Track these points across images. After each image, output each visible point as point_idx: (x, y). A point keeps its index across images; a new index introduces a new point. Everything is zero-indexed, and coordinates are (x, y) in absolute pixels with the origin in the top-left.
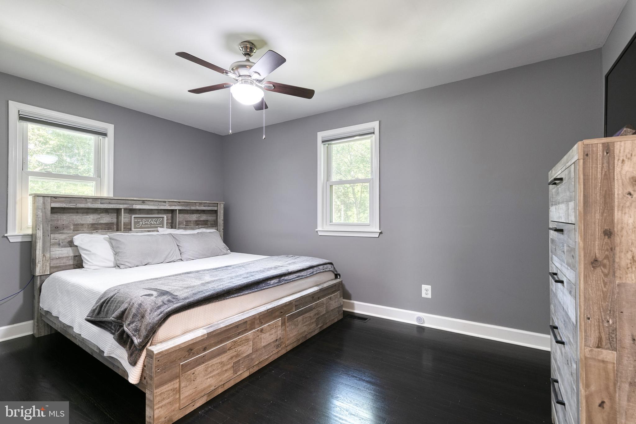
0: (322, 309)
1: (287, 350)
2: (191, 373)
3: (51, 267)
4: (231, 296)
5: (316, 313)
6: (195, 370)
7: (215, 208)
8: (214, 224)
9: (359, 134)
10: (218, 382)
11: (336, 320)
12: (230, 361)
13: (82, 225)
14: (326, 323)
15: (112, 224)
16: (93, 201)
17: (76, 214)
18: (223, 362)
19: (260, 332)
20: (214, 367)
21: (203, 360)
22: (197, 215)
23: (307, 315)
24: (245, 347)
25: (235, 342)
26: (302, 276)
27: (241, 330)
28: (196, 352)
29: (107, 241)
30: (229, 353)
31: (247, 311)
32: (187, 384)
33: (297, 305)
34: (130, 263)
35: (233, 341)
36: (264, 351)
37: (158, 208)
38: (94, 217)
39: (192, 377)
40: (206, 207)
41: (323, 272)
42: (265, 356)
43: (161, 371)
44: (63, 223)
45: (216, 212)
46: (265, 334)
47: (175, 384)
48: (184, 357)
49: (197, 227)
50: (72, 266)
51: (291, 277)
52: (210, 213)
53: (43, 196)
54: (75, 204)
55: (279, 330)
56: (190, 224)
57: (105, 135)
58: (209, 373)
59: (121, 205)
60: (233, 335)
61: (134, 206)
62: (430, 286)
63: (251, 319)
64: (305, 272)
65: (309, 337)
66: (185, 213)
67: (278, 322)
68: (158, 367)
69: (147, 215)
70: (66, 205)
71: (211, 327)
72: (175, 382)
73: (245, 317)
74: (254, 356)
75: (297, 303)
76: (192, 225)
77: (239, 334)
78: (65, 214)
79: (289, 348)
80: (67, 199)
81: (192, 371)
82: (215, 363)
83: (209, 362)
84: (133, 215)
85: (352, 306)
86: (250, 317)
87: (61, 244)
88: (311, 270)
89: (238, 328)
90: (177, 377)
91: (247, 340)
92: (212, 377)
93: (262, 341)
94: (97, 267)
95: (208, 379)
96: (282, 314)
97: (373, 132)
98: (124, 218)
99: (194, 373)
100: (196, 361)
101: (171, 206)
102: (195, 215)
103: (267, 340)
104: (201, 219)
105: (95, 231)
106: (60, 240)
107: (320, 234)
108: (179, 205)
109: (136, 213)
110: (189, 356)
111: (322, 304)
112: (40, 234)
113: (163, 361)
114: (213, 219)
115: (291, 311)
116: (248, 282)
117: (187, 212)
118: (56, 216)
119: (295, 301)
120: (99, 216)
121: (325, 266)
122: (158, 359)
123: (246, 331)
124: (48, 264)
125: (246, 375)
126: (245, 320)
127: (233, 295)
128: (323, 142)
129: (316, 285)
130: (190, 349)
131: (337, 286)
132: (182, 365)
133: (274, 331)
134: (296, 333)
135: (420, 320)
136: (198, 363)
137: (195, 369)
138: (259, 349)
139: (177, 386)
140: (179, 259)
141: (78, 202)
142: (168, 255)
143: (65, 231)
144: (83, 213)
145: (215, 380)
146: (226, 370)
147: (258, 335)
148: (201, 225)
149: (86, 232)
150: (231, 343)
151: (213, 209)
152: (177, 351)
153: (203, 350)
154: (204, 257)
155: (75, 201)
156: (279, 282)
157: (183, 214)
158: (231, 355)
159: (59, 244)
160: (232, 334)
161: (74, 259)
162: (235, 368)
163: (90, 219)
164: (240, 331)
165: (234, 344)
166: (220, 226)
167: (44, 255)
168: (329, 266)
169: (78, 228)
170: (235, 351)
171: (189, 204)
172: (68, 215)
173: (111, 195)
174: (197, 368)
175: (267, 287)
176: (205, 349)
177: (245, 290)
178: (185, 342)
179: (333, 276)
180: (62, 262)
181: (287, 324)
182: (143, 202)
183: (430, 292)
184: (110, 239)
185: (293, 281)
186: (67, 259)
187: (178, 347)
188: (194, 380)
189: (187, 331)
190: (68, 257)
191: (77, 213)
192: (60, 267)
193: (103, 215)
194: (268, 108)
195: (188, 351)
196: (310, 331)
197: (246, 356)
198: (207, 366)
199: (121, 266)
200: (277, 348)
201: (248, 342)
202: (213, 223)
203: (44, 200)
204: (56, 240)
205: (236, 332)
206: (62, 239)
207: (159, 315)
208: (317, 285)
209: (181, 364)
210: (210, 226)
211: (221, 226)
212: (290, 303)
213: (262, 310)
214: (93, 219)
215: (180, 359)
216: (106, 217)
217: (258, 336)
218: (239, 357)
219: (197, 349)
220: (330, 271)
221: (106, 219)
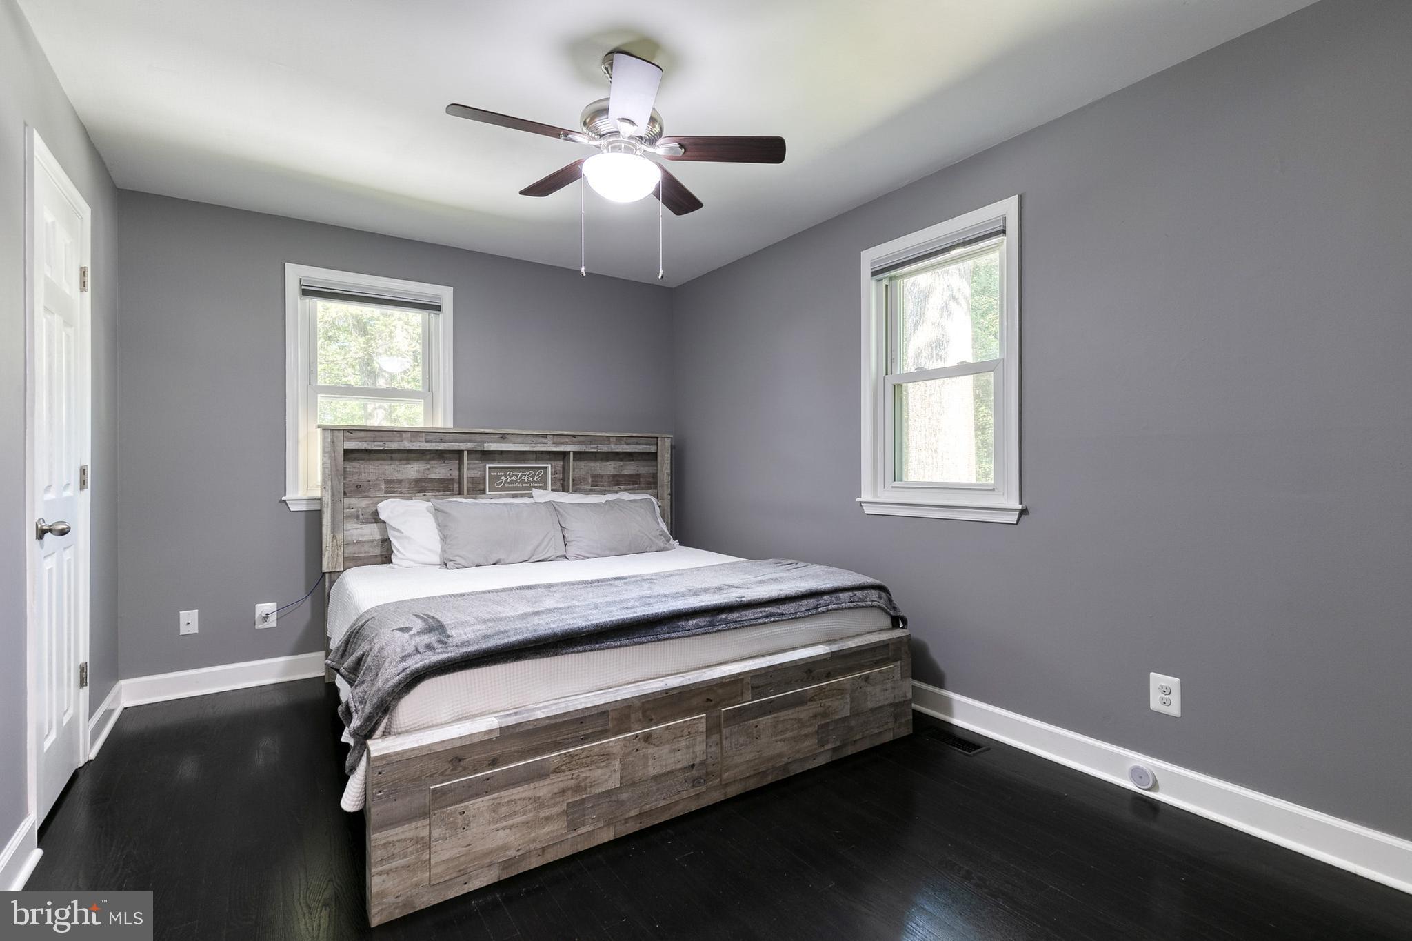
0: (837, 703)
1: (725, 794)
2: (455, 811)
3: (345, 559)
4: (575, 649)
5: (820, 714)
6: (467, 806)
7: (652, 449)
8: (651, 484)
9: (962, 241)
10: (527, 842)
11: (888, 737)
12: (557, 800)
13: (400, 482)
14: (855, 741)
15: (451, 480)
16: (412, 436)
17: (389, 462)
18: (539, 798)
19: (642, 741)
20: (516, 806)
21: (485, 786)
22: (617, 463)
23: (789, 714)
24: (600, 771)
25: (572, 756)
26: (782, 614)
27: (590, 731)
28: (471, 767)
29: (430, 512)
30: (555, 780)
31: (615, 687)
32: (445, 834)
33: (758, 687)
34: (465, 559)
35: (565, 754)
36: (654, 788)
37: (531, 449)
38: (419, 467)
39: (459, 821)
40: (632, 447)
41: (850, 608)
42: (655, 800)
43: (387, 795)
44: (369, 479)
45: (653, 456)
46: (657, 748)
47: (419, 829)
48: (442, 774)
49: (616, 488)
50: (379, 559)
51: (748, 614)
52: (645, 460)
53: (331, 430)
54: (382, 443)
55: (701, 742)
56: (601, 482)
57: (437, 308)
58: (501, 819)
59: (461, 444)
60: (568, 739)
61: (485, 445)
62: (1177, 680)
63: (618, 707)
64: (793, 605)
65: (797, 769)
66: (591, 459)
67: (695, 722)
68: (379, 787)
69: (516, 463)
70: (368, 444)
71: (516, 713)
72: (419, 824)
73: (603, 701)
74: (624, 796)
75: (756, 682)
76: (605, 484)
77: (585, 739)
78: (371, 462)
79: (733, 791)
80: (370, 434)
81: (458, 806)
82: (517, 797)
83: (502, 794)
84: (488, 463)
85: (947, 706)
86: (616, 701)
87: (361, 517)
88: (812, 602)
89: (583, 724)
90: (425, 814)
91: (606, 756)
92: (510, 829)
93: (650, 764)
94: (412, 564)
95: (500, 832)
96: (709, 704)
97: (1002, 228)
98: (468, 469)
99: (464, 813)
100: (470, 787)
101: (557, 443)
102: (611, 463)
103: (664, 763)
104: (625, 472)
105: (421, 494)
106: (360, 509)
107: (868, 509)
108: (574, 443)
109: (493, 460)
110: (453, 772)
111: (840, 691)
112: (328, 499)
113: (390, 774)
114: (651, 472)
115: (740, 699)
116: (623, 620)
117: (596, 457)
118: (354, 466)
119: (751, 675)
120: (428, 466)
121: (859, 594)
122: (380, 770)
123: (604, 733)
124: (340, 553)
125: (606, 836)
126: (600, 707)
127: (581, 646)
128: (874, 274)
129: (826, 639)
130: (456, 758)
131: (891, 647)
132: (434, 790)
133: (684, 744)
134: (752, 755)
135: (1141, 777)
136: (473, 790)
137: (466, 803)
138: (640, 782)
139: (425, 833)
140: (561, 556)
141: (387, 438)
142: (538, 546)
143: (372, 493)
144: (401, 460)
145: (518, 835)
146: (547, 819)
147: (637, 747)
148: (625, 484)
149: (406, 495)
150: (561, 758)
151: (648, 450)
152: (425, 758)
153: (489, 764)
154: (614, 553)
155: (382, 437)
156: (711, 624)
157: (585, 462)
158: (562, 785)
159: (358, 518)
160: (565, 737)
161: (382, 545)
162: (574, 815)
163: (413, 470)
164: (587, 732)
165: (568, 761)
166: (662, 486)
167: (334, 536)
168: (873, 595)
169: (393, 488)
170: (572, 778)
171: (595, 441)
172: (377, 463)
173: (449, 425)
174: (471, 802)
175: (673, 635)
176: (494, 763)
177: (612, 638)
178: (444, 741)
179: (886, 622)
180: (363, 549)
181: (726, 731)
182: (503, 437)
183: (1176, 698)
184: (435, 510)
185: (752, 624)
186: (370, 544)
187: (428, 749)
188: (464, 829)
189: (465, 716)
190: (372, 541)
191: (391, 459)
192: (361, 560)
193: (435, 463)
194: (702, 205)
195: (451, 760)
196: (799, 756)
197: (604, 793)
198: (497, 801)
199: (449, 564)
200: (694, 786)
201: (608, 760)
202: (651, 480)
203: (333, 436)
204: (353, 510)
205: (577, 734)
206: (363, 508)
207: (399, 674)
208: (831, 641)
209: (431, 787)
210: (643, 486)
211: (665, 487)
212: (737, 679)
213: (652, 688)
214: (418, 472)
215: (430, 776)
216: (440, 466)
217: (637, 750)
218: (583, 793)
219: (474, 759)
220: (872, 606)
221: (440, 471)
